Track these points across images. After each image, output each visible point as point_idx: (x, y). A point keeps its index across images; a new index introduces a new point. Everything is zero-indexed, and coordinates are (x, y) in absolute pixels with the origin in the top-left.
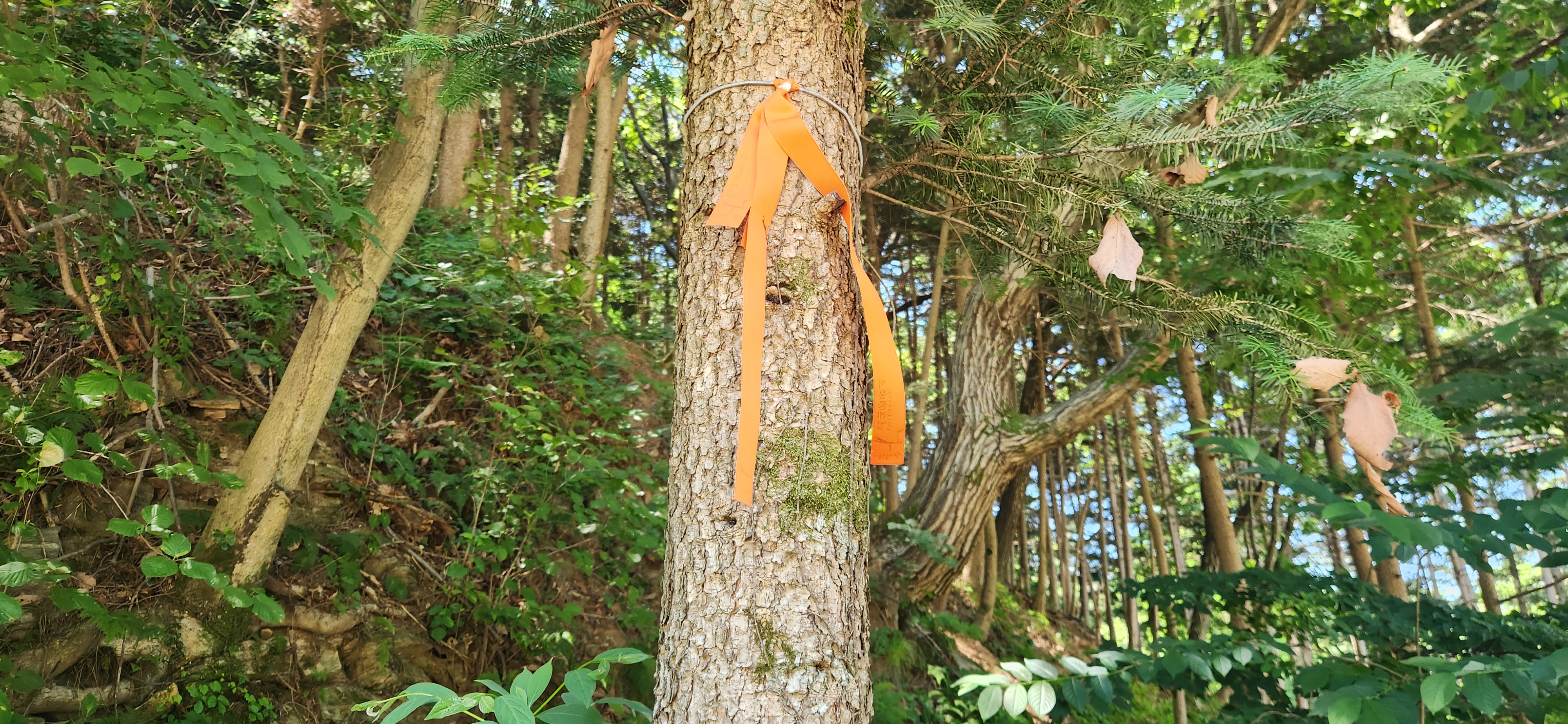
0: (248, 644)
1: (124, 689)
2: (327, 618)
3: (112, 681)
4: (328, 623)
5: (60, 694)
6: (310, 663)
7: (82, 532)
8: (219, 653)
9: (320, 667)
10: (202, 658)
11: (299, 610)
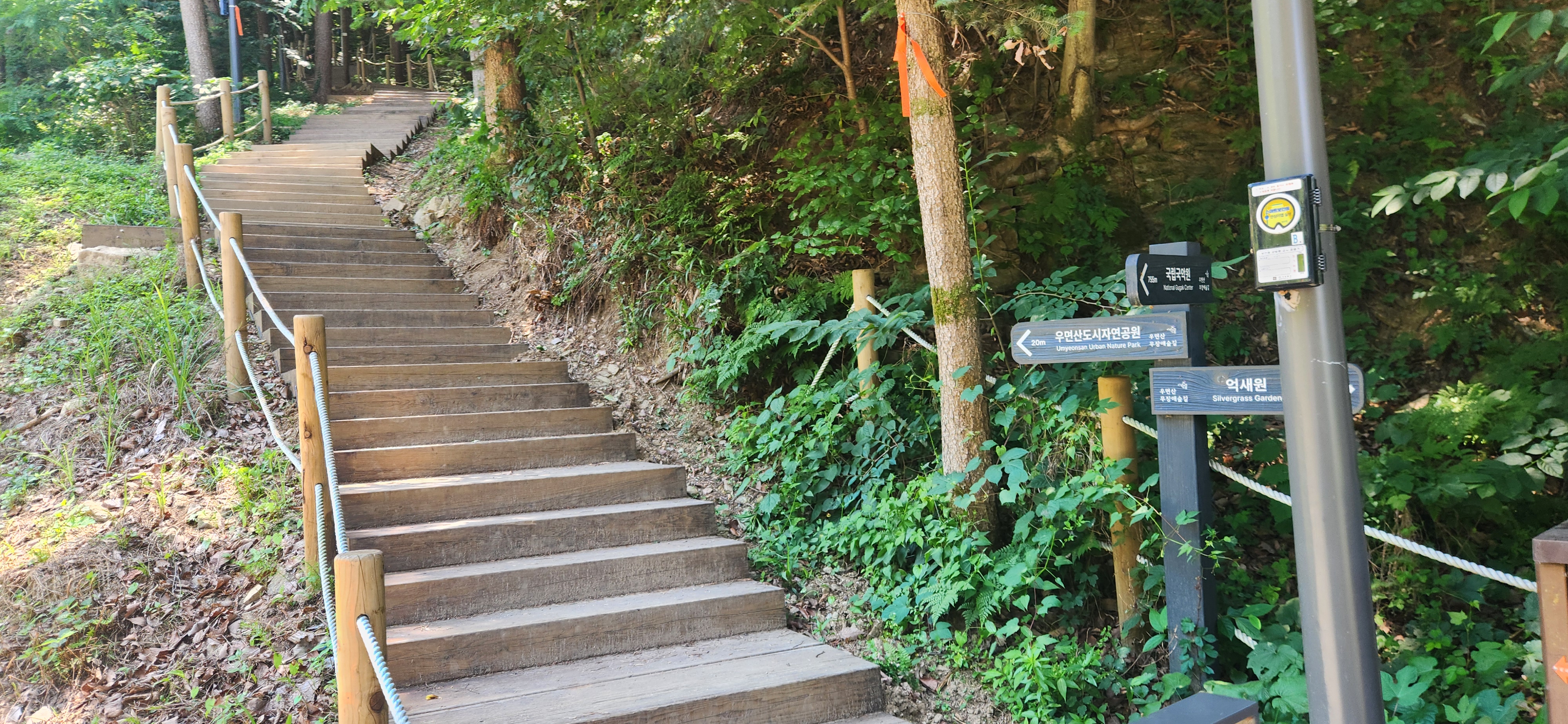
0: (1093, 143)
1: (1041, 173)
2: (1134, 122)
3: (1035, 170)
4: (1134, 125)
5: (1015, 179)
6: (1128, 146)
7: (1018, 110)
8: (1078, 150)
9: (1134, 147)
10: (1070, 154)
11: (1118, 122)
